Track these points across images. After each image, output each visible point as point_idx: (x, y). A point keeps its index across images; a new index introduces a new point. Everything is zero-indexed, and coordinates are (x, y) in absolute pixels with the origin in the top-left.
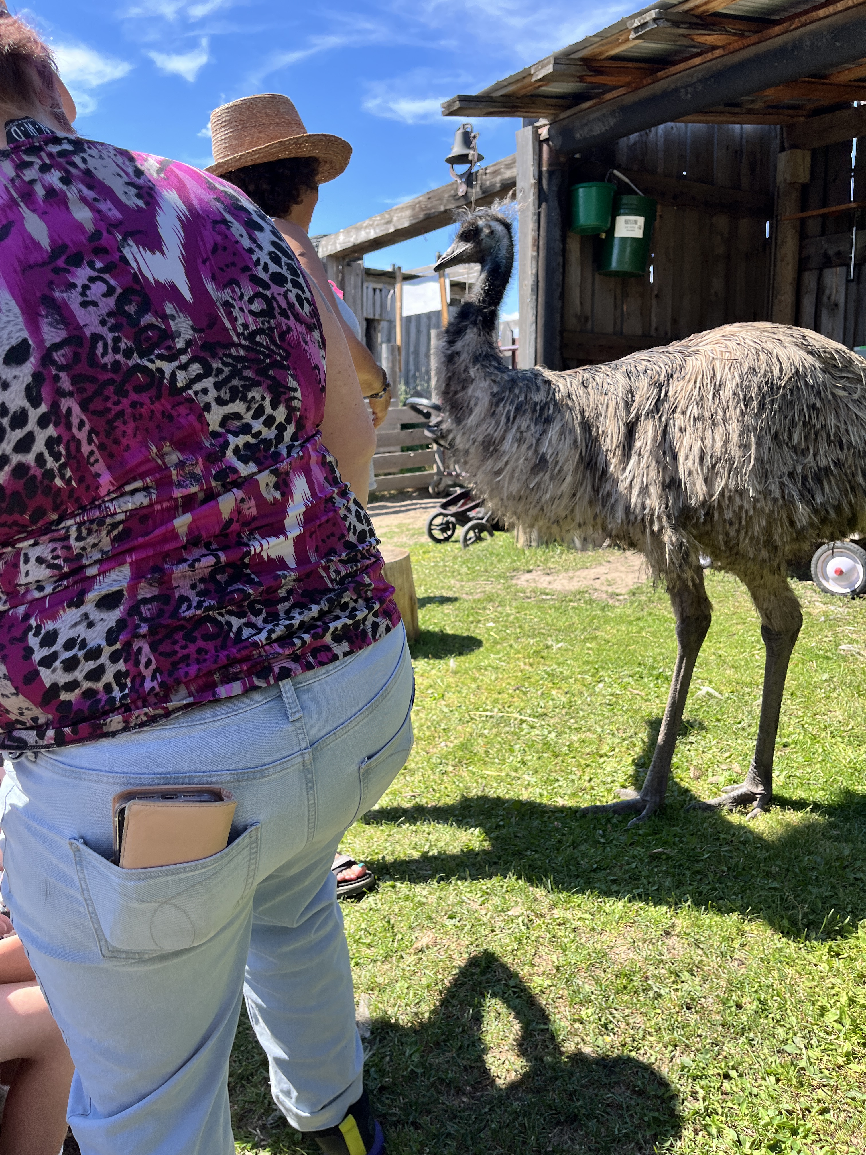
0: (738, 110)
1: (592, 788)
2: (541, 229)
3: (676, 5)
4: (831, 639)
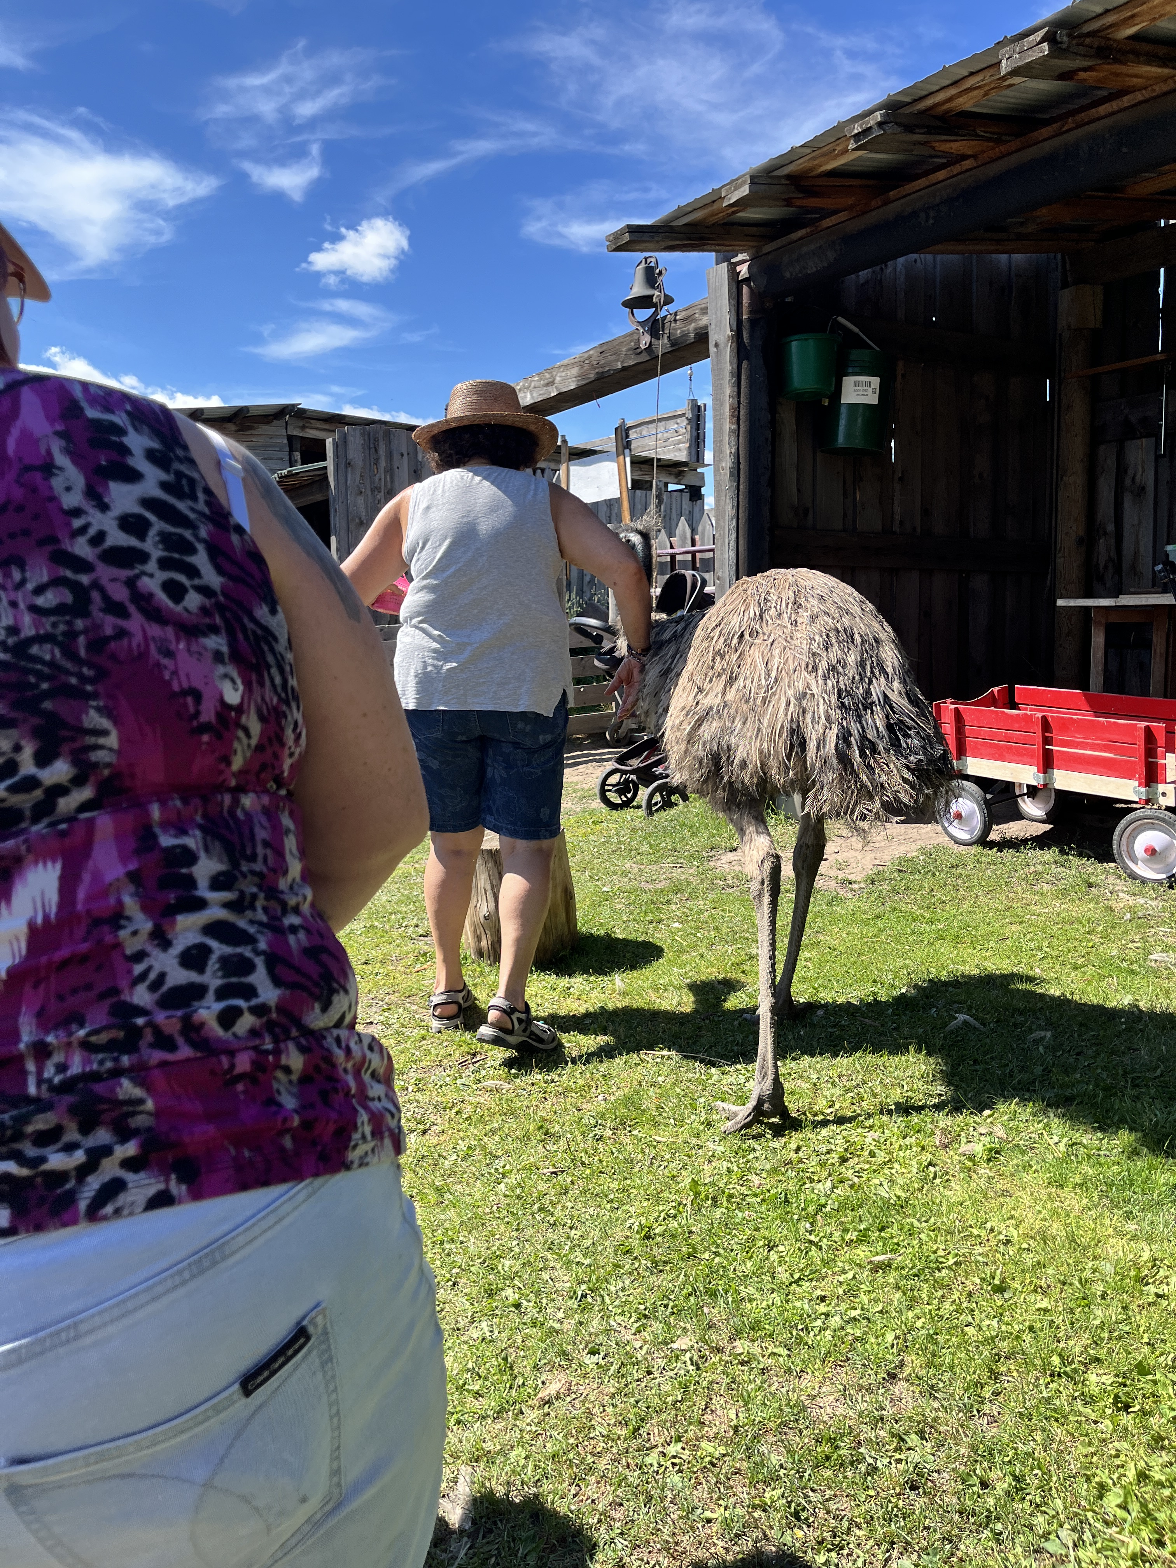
0: (1000, 235)
2: (742, 395)
3: (909, 104)
4: (1139, 944)
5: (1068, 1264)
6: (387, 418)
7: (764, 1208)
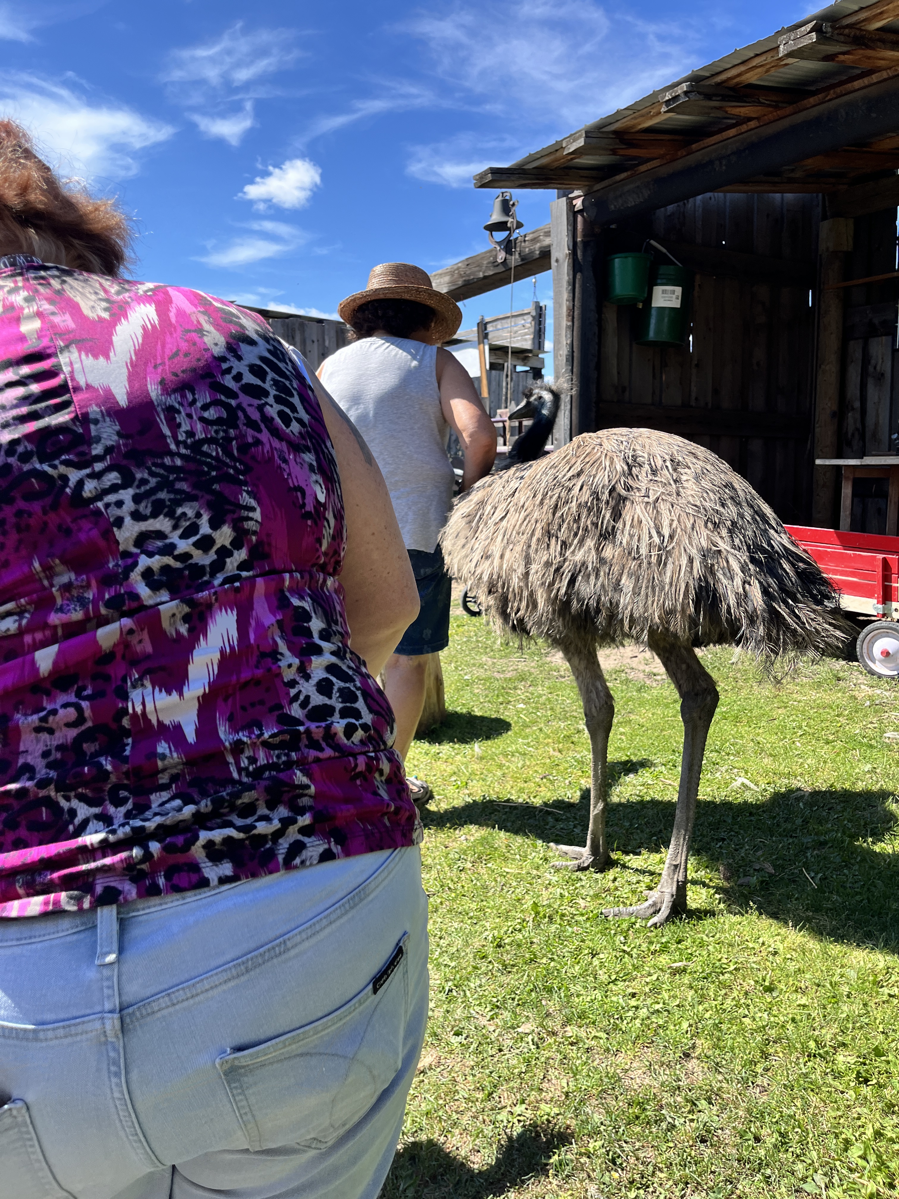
0: (776, 179)
1: (616, 889)
2: (576, 299)
3: (708, 77)
4: (876, 725)
5: (822, 971)
6: (301, 312)
7: (588, 925)
